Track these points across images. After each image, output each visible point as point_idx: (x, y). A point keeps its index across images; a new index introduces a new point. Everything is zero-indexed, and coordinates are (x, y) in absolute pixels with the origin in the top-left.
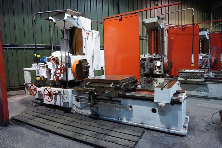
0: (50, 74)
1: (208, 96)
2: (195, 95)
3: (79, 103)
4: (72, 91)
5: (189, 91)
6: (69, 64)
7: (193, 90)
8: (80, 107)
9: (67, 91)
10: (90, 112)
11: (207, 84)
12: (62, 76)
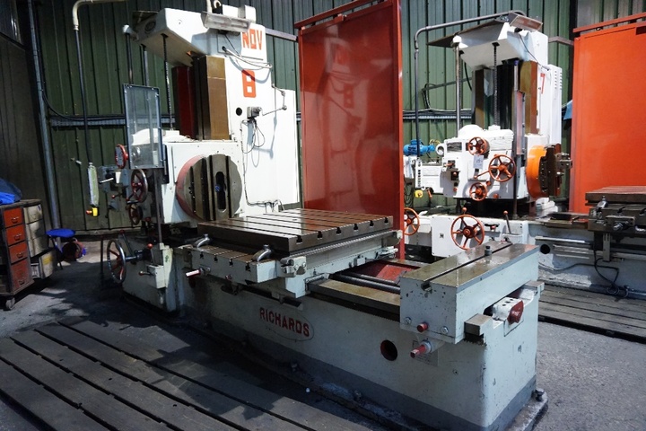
0: (453, 182)
3: (550, 256)
4: (529, 225)
6: (523, 156)
8: (552, 267)
9: (516, 224)
10: (589, 279)
12: (496, 187)
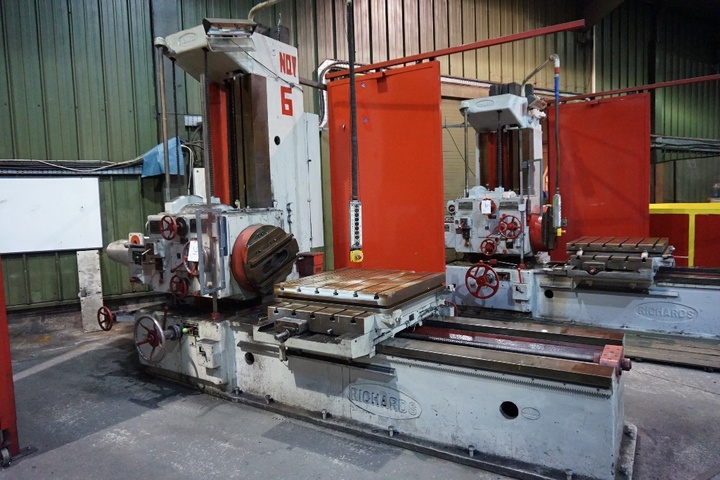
1: (400, 430)
2: (348, 416)
5: (323, 397)
7: (339, 393)
11: (392, 366)
